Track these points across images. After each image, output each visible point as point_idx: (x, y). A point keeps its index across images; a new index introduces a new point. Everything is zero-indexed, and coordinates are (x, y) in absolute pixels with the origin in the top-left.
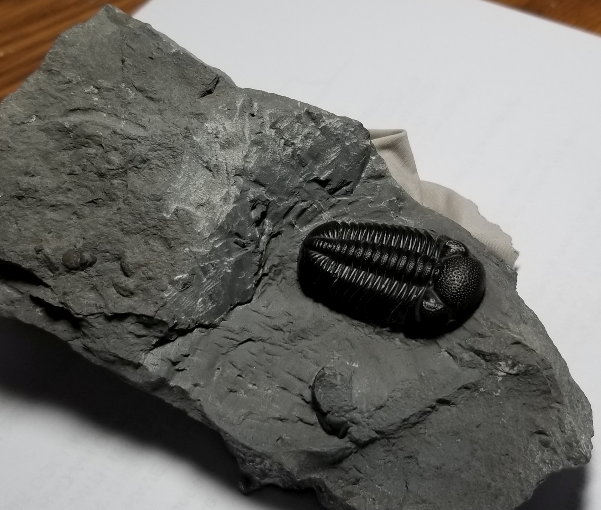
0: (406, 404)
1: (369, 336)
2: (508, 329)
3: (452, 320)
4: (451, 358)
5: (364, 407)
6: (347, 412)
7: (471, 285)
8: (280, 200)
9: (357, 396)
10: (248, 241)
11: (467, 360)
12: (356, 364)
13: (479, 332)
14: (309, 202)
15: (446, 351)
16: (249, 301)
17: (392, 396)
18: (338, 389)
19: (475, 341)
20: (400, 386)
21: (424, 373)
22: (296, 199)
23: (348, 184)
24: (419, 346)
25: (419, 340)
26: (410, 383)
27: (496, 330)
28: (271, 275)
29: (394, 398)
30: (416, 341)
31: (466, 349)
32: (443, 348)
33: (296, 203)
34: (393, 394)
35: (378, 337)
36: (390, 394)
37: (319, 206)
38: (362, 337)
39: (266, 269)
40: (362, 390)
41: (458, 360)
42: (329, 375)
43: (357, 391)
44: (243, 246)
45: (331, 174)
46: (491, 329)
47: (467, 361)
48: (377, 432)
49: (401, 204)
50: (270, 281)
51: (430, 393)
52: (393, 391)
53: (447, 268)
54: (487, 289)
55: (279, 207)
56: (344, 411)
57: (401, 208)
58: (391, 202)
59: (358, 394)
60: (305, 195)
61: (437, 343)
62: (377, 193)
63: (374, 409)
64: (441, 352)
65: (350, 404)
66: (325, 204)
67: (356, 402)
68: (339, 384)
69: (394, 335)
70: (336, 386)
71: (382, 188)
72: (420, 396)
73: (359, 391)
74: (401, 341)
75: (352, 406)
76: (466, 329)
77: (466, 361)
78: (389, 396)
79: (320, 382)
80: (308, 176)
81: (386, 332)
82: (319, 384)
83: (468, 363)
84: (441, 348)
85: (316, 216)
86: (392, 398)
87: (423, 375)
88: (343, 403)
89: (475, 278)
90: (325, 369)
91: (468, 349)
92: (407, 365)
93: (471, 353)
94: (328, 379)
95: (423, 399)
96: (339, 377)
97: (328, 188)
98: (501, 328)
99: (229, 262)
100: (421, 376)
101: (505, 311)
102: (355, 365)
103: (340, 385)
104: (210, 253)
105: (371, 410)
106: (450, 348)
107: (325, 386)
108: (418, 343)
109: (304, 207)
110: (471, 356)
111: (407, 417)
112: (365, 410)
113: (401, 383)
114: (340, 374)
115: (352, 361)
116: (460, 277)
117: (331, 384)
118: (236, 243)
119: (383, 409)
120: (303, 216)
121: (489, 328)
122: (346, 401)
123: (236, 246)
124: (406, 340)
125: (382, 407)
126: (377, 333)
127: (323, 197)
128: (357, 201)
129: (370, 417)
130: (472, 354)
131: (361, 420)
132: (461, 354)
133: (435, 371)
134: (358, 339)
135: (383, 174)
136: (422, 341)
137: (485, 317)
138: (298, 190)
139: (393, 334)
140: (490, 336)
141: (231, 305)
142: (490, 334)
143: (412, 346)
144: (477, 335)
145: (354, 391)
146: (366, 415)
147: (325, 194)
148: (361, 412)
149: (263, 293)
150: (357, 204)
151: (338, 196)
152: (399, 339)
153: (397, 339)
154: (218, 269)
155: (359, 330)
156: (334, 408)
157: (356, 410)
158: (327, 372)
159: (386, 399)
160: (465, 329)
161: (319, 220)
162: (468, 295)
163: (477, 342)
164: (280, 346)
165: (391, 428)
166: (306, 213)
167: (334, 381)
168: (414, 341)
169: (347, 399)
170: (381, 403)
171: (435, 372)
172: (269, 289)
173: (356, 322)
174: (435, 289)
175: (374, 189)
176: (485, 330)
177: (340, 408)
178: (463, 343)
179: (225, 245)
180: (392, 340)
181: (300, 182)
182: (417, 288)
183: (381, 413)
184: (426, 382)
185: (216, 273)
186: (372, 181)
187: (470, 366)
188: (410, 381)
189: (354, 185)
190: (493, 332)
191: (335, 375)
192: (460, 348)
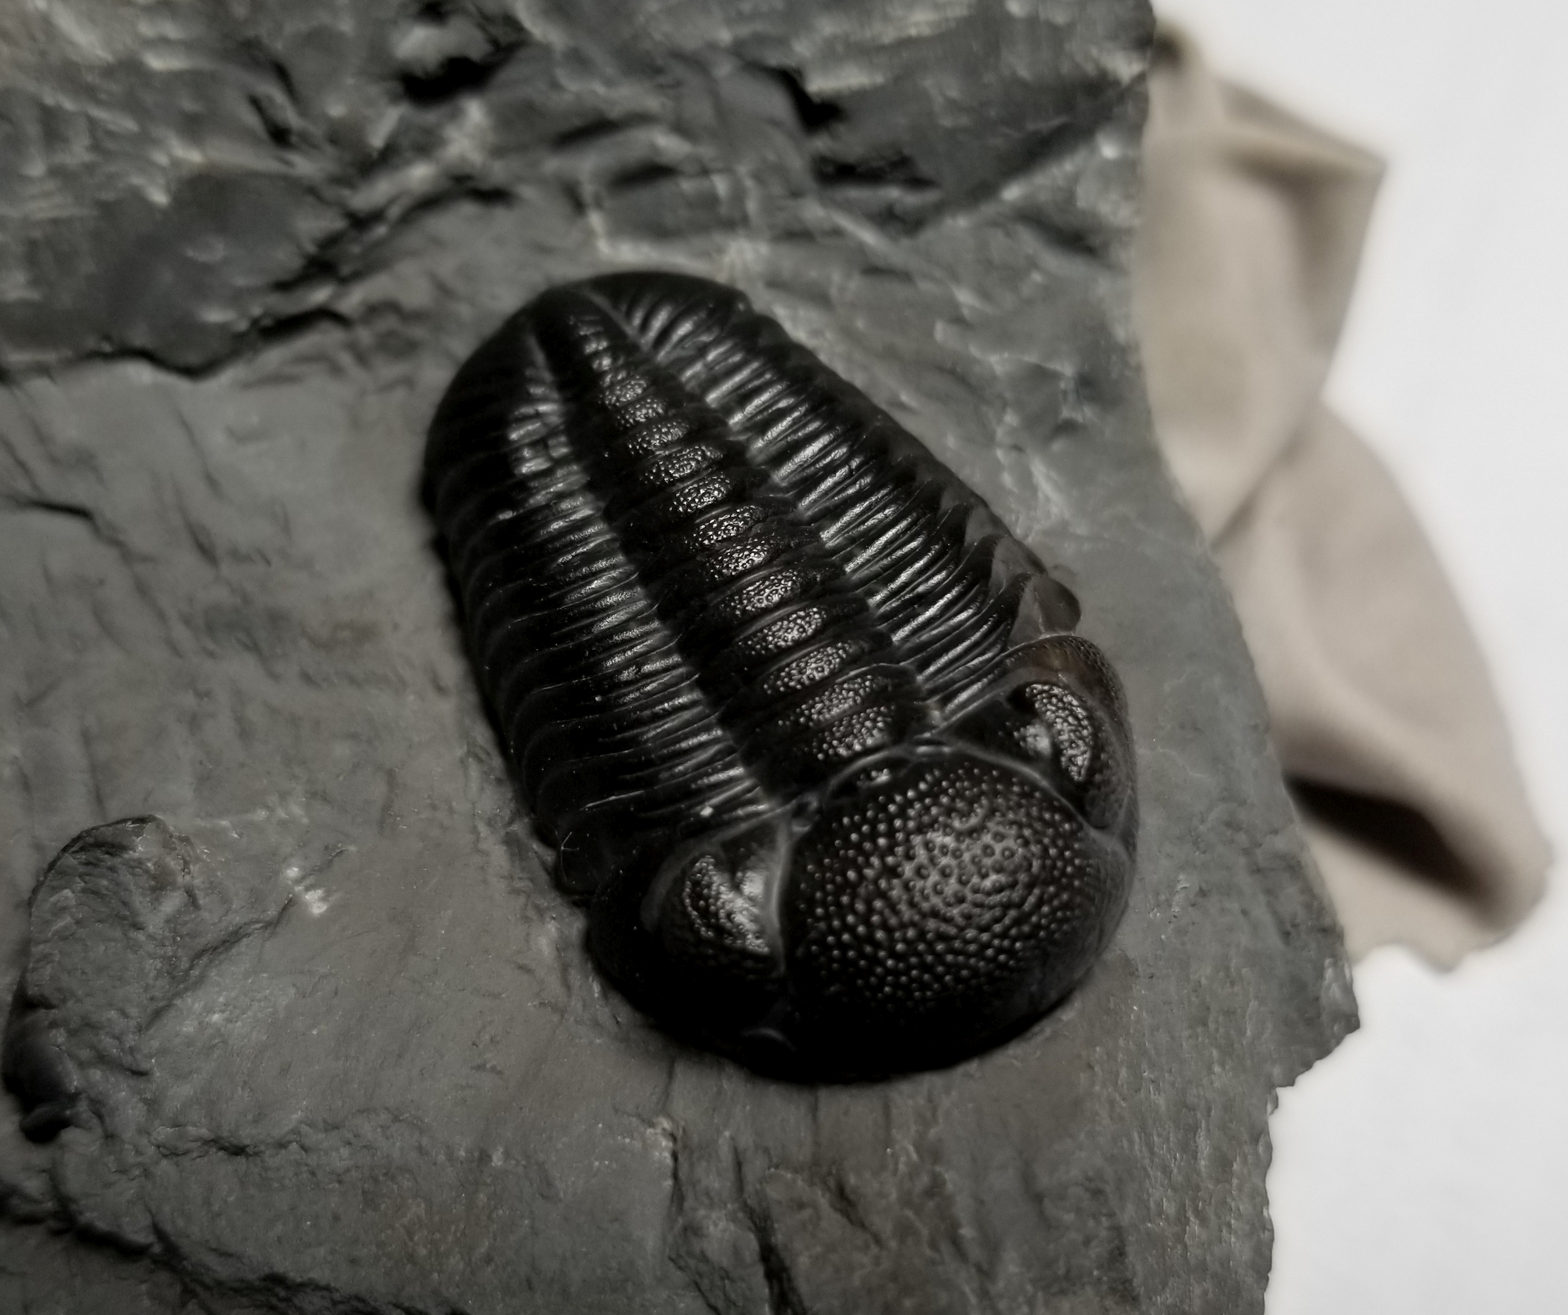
0: (336, 1218)
1: (475, 830)
2: (985, 1273)
3: (772, 1033)
4: (669, 1183)
5: (180, 1093)
6: (102, 1059)
7: (956, 953)
8: (578, 60)
9: (189, 1028)
10: (317, 131)
11: (709, 1254)
12: (323, 899)
13: (852, 1180)
14: (707, 151)
15: (673, 1137)
16: (192, 372)
17: (307, 1142)
18: (134, 947)
19: (801, 1206)
20: (368, 1129)
21: (507, 1155)
22: (652, 103)
23: (917, 183)
24: (596, 1024)
25: (616, 1000)
26: (420, 1149)
27: (925, 1232)
28: (364, 335)
29: (313, 1160)
30: (604, 994)
31: (745, 1207)
32: (669, 1116)
33: (642, 119)
34: (314, 1137)
35: (499, 855)
36: (305, 1129)
37: (738, 195)
38: (451, 811)
39: (352, 300)
40: (229, 1020)
41: (681, 1221)
42: (140, 862)
43: (209, 1010)
44: (280, 136)
45: (861, 95)
46: (909, 1213)
47: (704, 1258)
48: (158, 1231)
49: (1086, 414)
50: (346, 359)
51: (455, 1262)
52: (332, 1127)
53: (921, 796)
54: (1067, 1015)
55: (555, 85)
56: (93, 1047)
57: (1067, 428)
58: (1040, 375)
59: (202, 1026)
60: (700, 110)
61: (671, 1075)
62: (1008, 300)
63: (204, 1132)
64: (652, 1125)
65: (131, 1040)
66: (769, 206)
67: (163, 1052)
68: (151, 929)
69: (551, 900)
70: (138, 927)
71: (1051, 292)
72: (410, 1234)
73: (216, 1017)
74: (561, 948)
75: (132, 1050)
76: (815, 1118)
77: (703, 1253)
78: (296, 1131)
79: (88, 863)
80: (760, 39)
81: (535, 863)
82: (81, 869)
83: (703, 1268)
84: (664, 1109)
85: (702, 228)
86: (303, 1148)
87: (497, 1160)
88: (113, 1014)
89: (1004, 935)
90: (149, 826)
91: (750, 1212)
92: (480, 1068)
93: (752, 1236)
94: (126, 877)
95: (411, 1258)
96: (172, 903)
97: (821, 143)
98: (956, 1242)
99: (176, 163)
100: (484, 1157)
101: (1044, 1180)
102: (315, 903)
103: (151, 937)
104: (108, 71)
105: (191, 1129)
106: (695, 1139)
107: (96, 893)
108: (603, 1013)
109: (664, 160)
110: (736, 1252)
111: (295, 1276)
112: (171, 1106)
113: (384, 1117)
114: (190, 893)
115: (317, 875)
116: (934, 877)
117: (125, 904)
118: (256, 103)
119: (241, 1160)
120: (644, 196)
121: (906, 1200)
122: (124, 1014)
123: (251, 119)
124: (575, 956)
125: (238, 1151)
126: (510, 841)
127: (780, 170)
128: (905, 277)
129: (171, 1152)
130: (751, 1244)
131: (128, 1134)
132: (711, 1206)
133: (550, 1184)
134: (434, 807)
135: (1095, 241)
136: (625, 1013)
137: (933, 1133)
138: (679, 71)
139: (553, 894)
140: (878, 1240)
141: (107, 338)
142: (884, 1225)
143: (576, 1004)
144: (832, 1183)
145: (194, 1003)
146: (163, 1132)
147: (797, 163)
148: (153, 1105)
149: (277, 379)
150: (899, 291)
151: (848, 207)
152: (560, 930)
153: (552, 927)
154: (107, 154)
155: (466, 775)
156: (70, 1004)
157: (141, 1084)
158: (143, 847)
159: (277, 1133)
160: (814, 1110)
161: (706, 255)
162: (907, 988)
163: (807, 1213)
164: (161, 616)
165: (211, 1260)
166: (666, 188)
167: (139, 901)
168: (596, 988)
169: (133, 1011)
170: (246, 1135)
171: (546, 1191)
172: (317, 380)
173: (482, 734)
174: (801, 849)
175: (1013, 275)
176: (882, 1195)
177: (89, 1025)
178: (755, 1167)
179: (194, 81)
180: (531, 913)
181: (713, 46)
182: (747, 784)
183: (224, 1169)
184: (482, 1197)
185: (90, 168)
186: (1029, 242)
187: (705, 1284)
188: (425, 1141)
189: (939, 209)
190: (905, 1231)
191: (160, 883)
192: (731, 1175)
